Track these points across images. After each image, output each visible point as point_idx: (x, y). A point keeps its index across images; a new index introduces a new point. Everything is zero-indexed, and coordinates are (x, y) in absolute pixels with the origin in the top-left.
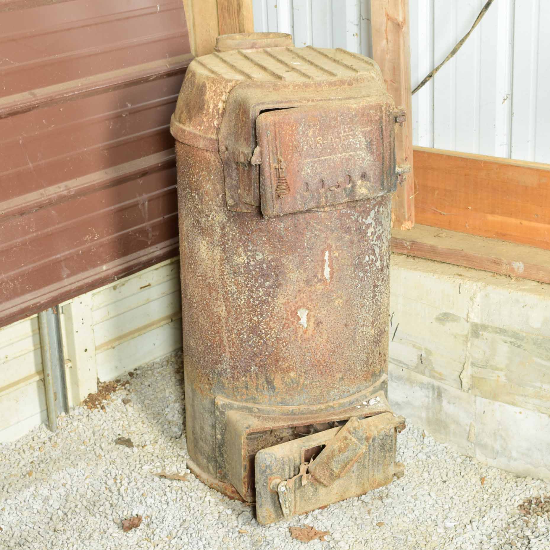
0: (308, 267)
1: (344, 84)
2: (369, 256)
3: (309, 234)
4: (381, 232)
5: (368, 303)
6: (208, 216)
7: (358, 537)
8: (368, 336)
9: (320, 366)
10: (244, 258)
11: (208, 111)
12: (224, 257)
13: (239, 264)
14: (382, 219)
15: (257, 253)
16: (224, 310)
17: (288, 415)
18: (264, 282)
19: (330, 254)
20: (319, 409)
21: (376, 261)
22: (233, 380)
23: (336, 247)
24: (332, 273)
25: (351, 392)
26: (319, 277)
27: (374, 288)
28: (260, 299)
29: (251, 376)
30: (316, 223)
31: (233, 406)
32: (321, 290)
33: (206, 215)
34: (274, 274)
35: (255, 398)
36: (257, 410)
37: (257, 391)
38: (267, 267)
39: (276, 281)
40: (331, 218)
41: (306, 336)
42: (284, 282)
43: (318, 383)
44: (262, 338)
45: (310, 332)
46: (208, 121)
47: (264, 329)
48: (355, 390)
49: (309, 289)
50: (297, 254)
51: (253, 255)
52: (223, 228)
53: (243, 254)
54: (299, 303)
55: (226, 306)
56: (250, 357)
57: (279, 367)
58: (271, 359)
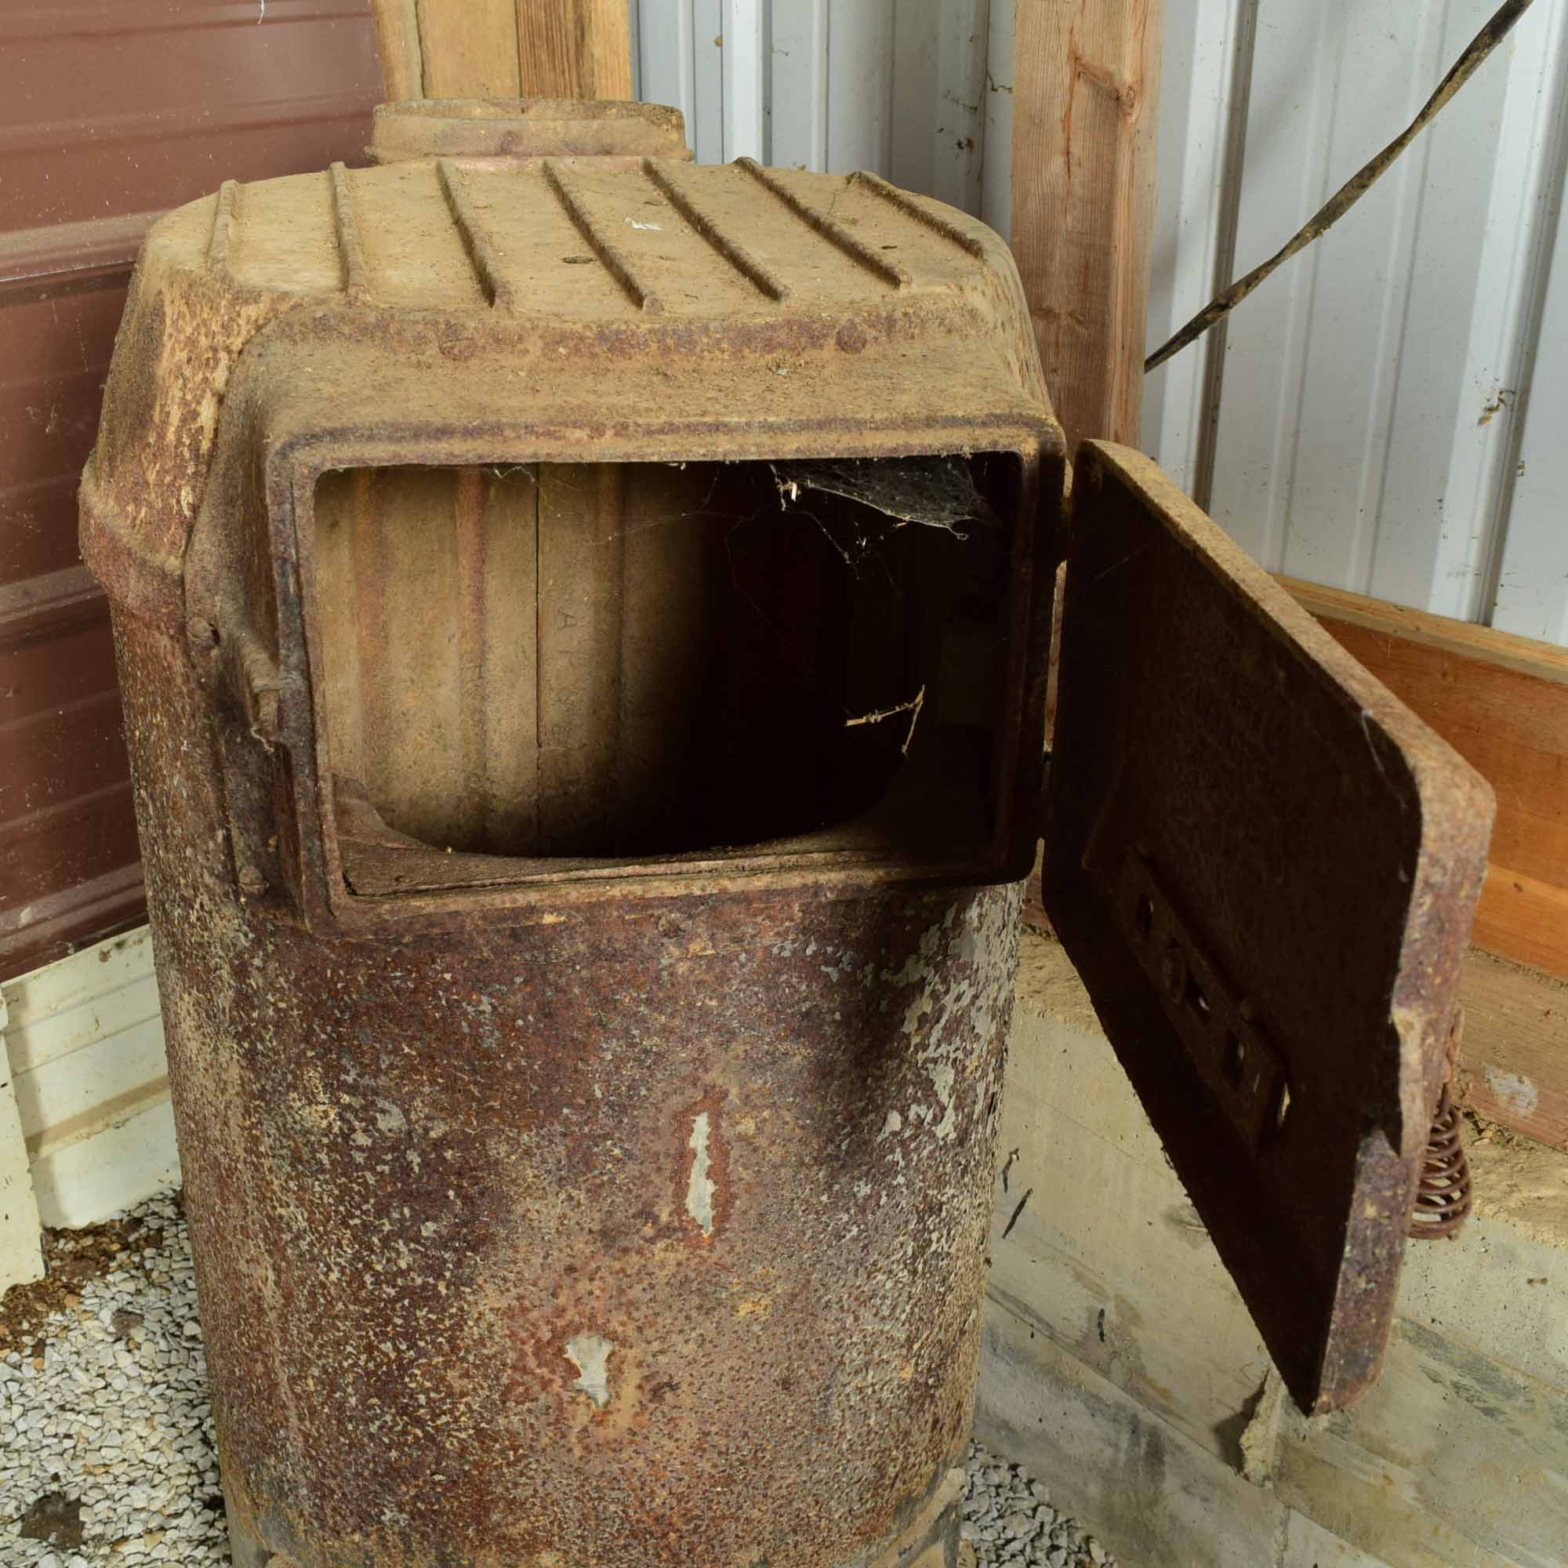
0: (612, 1181)
1: (816, 341)
2: (903, 1112)
3: (610, 1050)
4: (965, 1001)
5: (889, 1284)
6: (188, 903)
8: (885, 1394)
9: (665, 1535)
10: (326, 1114)
11: (161, 436)
12: (256, 1087)
13: (308, 1132)
14: (972, 953)
15: (381, 1103)
16: (270, 1283)
18: (419, 1218)
19: (715, 1125)
21: (937, 1120)
22: (322, 1527)
23: (746, 1099)
24: (723, 1204)
26: (664, 1218)
27: (921, 1220)
28: (400, 1281)
29: (383, 1538)
30: (648, 1002)
32: (671, 1268)
33: (183, 898)
34: (457, 1195)
38: (425, 1164)
39: (464, 1224)
40: (723, 979)
41: (601, 1434)
42: (503, 1232)
44: (419, 1422)
45: (622, 1420)
46: (160, 483)
47: (426, 1391)
49: (617, 1265)
50: (560, 1129)
51: (364, 1108)
52: (241, 972)
53: (322, 1097)
54: (571, 1314)
55: (277, 1270)
56: (376, 1474)
57: (493, 1529)
58: (457, 1498)
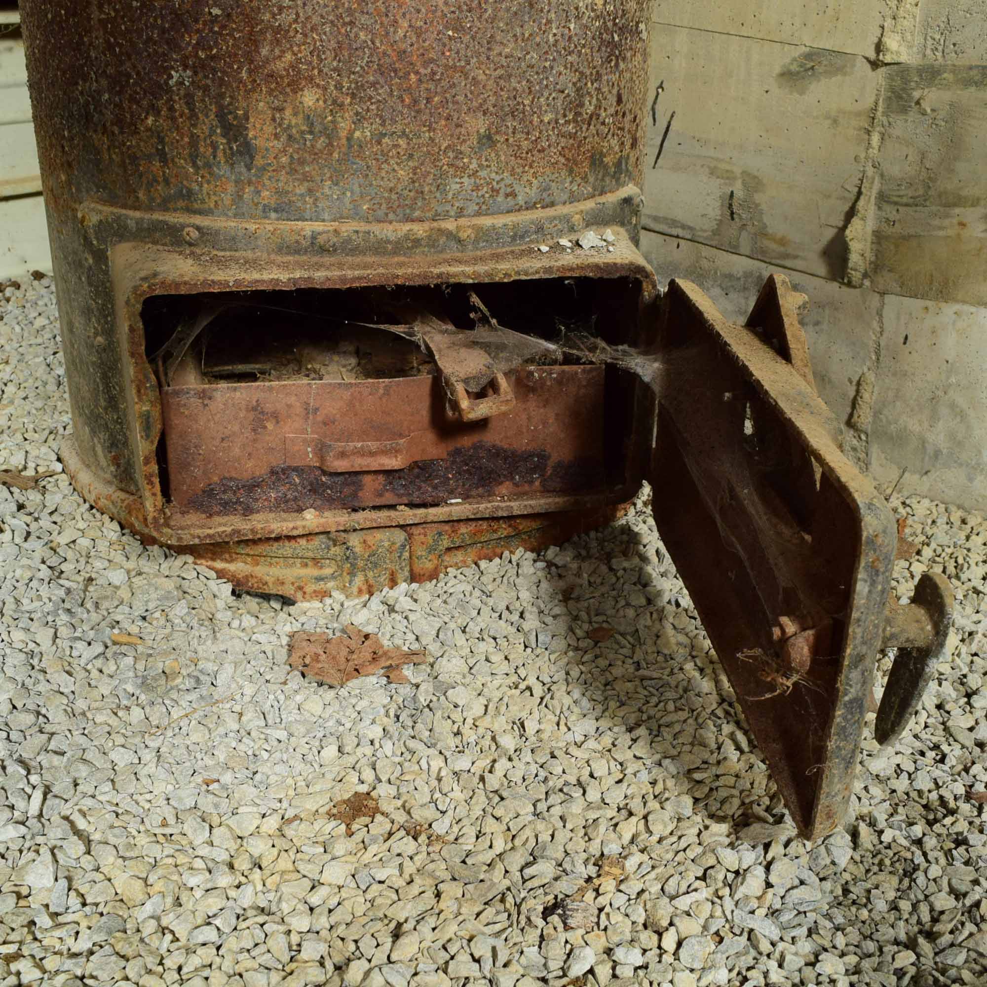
7: (522, 672)
9: (407, 76)
17: (297, 252)
20: (406, 237)
22: (122, 131)
25: (521, 200)
29: (171, 109)
31: (126, 227)
35: (190, 192)
36: (195, 234)
37: (194, 164)
43: (402, 142)
48: (533, 193)
56: (163, 31)
57: (264, 66)
58: (231, 35)
